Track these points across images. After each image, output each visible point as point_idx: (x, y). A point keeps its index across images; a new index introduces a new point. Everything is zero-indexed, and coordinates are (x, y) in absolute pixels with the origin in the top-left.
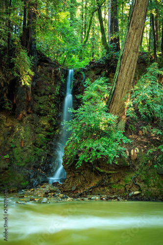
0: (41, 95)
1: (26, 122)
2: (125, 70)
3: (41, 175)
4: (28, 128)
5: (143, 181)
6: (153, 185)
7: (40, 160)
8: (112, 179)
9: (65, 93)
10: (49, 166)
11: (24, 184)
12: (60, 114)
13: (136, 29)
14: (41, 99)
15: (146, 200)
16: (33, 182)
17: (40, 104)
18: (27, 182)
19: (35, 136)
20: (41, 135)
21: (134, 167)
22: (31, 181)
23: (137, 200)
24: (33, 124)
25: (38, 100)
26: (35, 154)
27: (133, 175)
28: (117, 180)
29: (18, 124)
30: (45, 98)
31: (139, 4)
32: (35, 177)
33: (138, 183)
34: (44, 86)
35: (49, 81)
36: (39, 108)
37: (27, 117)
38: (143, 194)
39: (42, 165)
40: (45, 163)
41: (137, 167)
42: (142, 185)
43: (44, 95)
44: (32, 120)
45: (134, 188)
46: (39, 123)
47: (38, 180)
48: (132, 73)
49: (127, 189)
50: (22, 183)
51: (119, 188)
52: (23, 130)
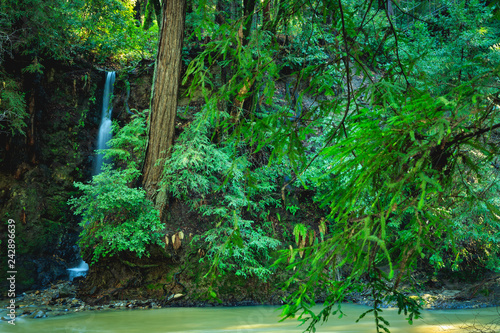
0: (54, 131)
1: (30, 181)
2: (159, 120)
3: (57, 265)
4: (33, 190)
5: (191, 278)
6: (204, 283)
7: (55, 240)
8: (150, 276)
9: (100, 119)
10: (72, 249)
11: (28, 282)
12: (90, 158)
13: (168, 64)
14: (54, 138)
15: (190, 306)
16: (43, 277)
17: (53, 146)
18: (32, 280)
19: (45, 202)
20: (57, 197)
21: (178, 258)
22: (39, 277)
23: (177, 305)
24: (41, 181)
25: (48, 141)
26: (47, 232)
27: (177, 270)
28: (157, 277)
29: (16, 185)
30: (60, 135)
31: (168, 29)
32: (46, 270)
33: (182, 283)
34: (58, 114)
35: (68, 101)
36: (52, 154)
37: (31, 172)
38: (187, 298)
39: (60, 249)
40: (65, 245)
41: (182, 259)
42: (187, 284)
43: (59, 129)
44: (39, 176)
45: (177, 288)
46: (51, 180)
47: (52, 274)
48: (170, 124)
49: (168, 291)
50: (24, 282)
51: (158, 289)
52: (24, 195)
